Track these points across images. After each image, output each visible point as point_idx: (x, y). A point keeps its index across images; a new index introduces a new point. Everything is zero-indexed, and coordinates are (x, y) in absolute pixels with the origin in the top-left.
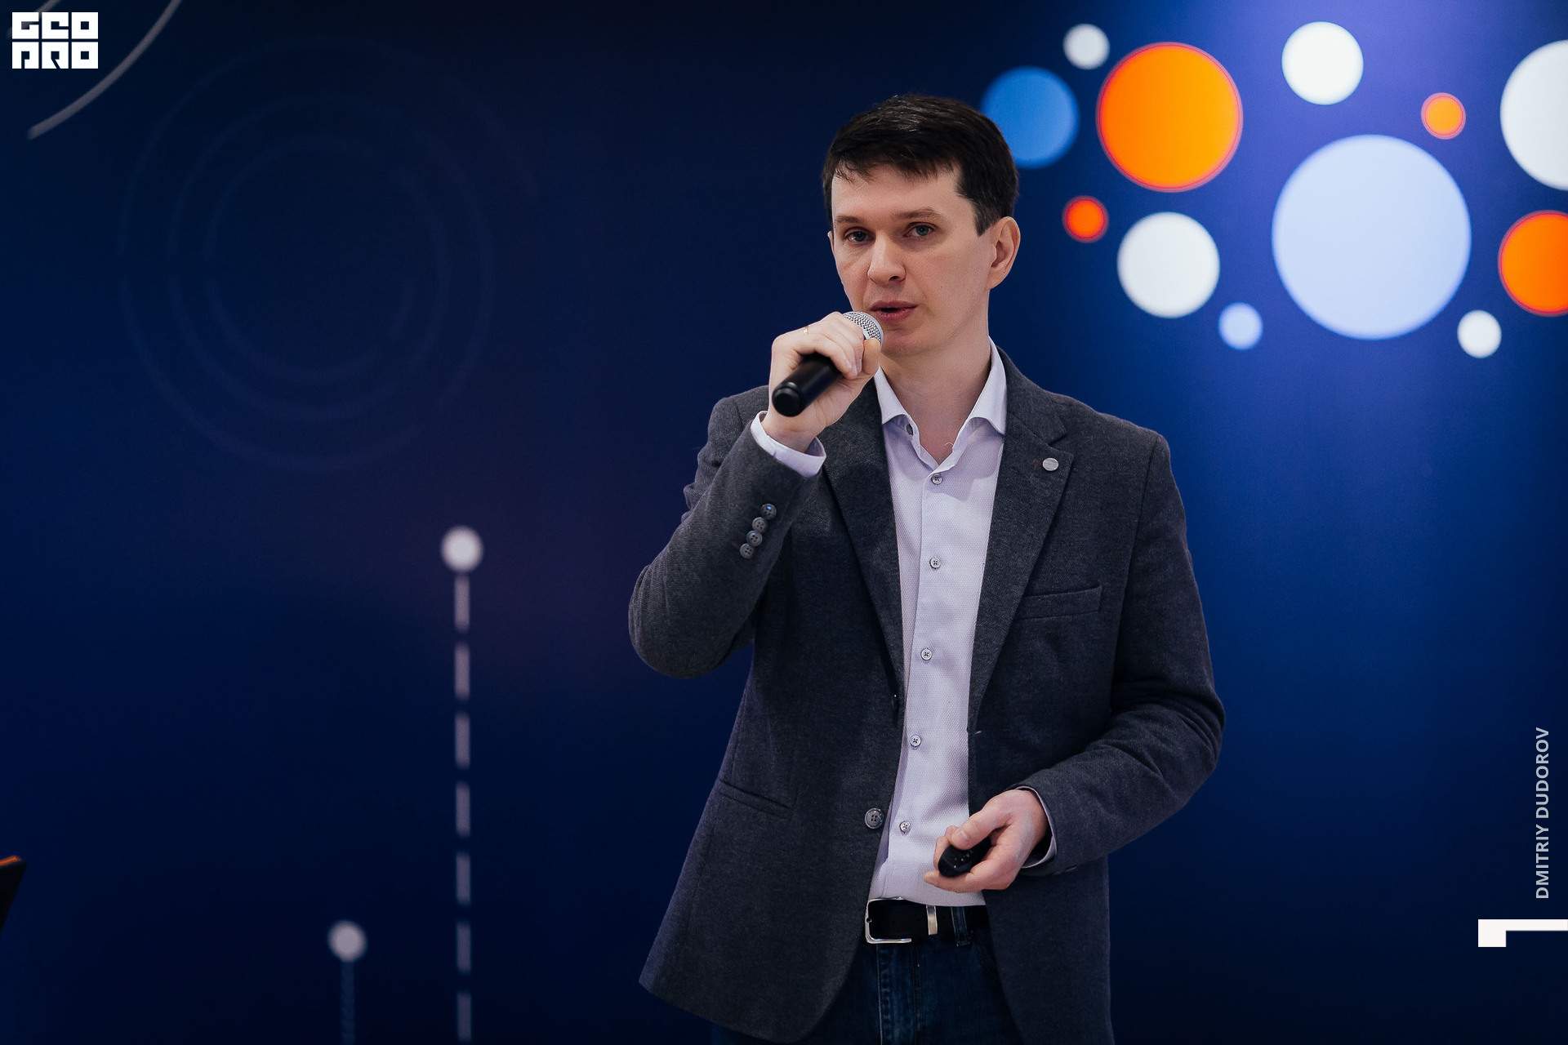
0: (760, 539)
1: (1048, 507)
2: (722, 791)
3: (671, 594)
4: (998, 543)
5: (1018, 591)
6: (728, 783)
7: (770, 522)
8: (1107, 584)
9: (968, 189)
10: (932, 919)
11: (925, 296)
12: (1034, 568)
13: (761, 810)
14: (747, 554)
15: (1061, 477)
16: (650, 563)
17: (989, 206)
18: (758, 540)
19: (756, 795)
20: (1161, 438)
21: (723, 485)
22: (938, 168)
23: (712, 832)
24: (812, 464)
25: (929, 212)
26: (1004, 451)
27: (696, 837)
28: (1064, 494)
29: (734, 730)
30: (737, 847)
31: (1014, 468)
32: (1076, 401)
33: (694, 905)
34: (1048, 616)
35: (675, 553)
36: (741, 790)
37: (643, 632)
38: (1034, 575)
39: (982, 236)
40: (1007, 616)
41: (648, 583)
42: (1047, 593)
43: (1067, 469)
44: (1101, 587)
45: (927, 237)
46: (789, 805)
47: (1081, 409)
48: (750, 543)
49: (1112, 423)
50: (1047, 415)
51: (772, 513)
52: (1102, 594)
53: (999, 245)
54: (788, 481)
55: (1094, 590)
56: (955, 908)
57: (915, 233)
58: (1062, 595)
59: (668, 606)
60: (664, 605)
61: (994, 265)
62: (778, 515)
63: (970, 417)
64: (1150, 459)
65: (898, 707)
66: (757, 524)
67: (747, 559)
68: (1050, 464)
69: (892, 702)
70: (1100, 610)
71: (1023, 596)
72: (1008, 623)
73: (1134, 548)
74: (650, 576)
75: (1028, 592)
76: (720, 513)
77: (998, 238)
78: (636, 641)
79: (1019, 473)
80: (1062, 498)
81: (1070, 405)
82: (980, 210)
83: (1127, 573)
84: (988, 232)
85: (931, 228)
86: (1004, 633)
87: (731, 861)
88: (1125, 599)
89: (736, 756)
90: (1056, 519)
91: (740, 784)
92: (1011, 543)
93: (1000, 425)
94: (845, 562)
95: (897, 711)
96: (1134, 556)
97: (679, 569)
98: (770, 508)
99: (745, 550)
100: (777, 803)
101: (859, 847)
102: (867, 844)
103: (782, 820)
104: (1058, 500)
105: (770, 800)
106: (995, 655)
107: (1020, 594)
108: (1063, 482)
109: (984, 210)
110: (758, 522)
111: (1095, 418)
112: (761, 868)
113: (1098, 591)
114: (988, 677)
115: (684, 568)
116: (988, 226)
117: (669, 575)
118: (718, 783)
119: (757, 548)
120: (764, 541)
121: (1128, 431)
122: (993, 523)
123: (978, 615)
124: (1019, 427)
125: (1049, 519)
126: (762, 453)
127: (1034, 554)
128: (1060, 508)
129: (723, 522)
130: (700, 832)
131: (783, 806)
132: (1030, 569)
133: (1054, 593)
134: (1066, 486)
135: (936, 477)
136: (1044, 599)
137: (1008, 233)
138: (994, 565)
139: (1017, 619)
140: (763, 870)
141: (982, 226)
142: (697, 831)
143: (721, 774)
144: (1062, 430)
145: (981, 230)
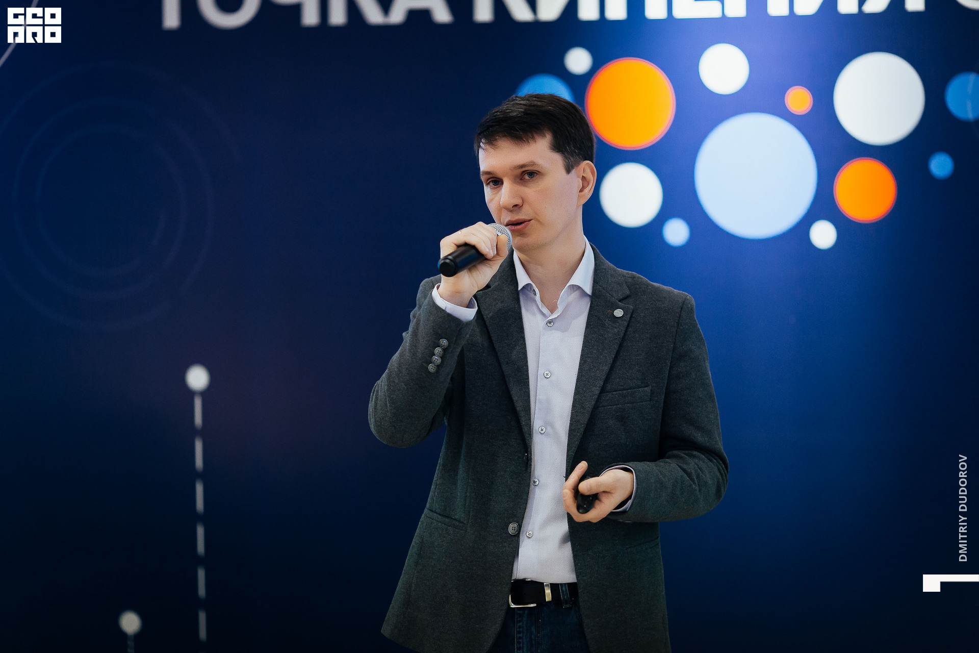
0: (439, 361)
1: (615, 339)
2: (428, 515)
3: (389, 397)
4: (585, 362)
5: (597, 391)
6: (431, 510)
7: (445, 350)
8: (654, 384)
9: (557, 147)
10: (548, 591)
11: (536, 214)
12: (607, 377)
13: (450, 526)
14: (432, 370)
15: (625, 320)
16: (379, 379)
17: (572, 156)
18: (438, 361)
19: (447, 517)
20: (689, 296)
21: (417, 329)
22: (536, 136)
23: (423, 539)
24: (469, 314)
25: (533, 164)
26: (590, 306)
27: (413, 543)
28: (626, 331)
29: (435, 479)
30: (437, 549)
31: (596, 316)
32: (638, 275)
33: (413, 585)
34: (616, 405)
35: (391, 372)
36: (440, 514)
37: (376, 421)
38: (607, 380)
39: (570, 174)
40: (589, 406)
41: (377, 392)
42: (615, 391)
43: (629, 316)
44: (650, 387)
45: (534, 178)
46: (465, 522)
47: (640, 280)
48: (434, 363)
49: (659, 288)
50: (619, 284)
51: (445, 344)
52: (651, 391)
53: (584, 178)
54: (454, 324)
55: (646, 389)
56: (561, 584)
57: (527, 177)
58: (625, 392)
59: (388, 405)
60: (386, 405)
61: (581, 191)
62: (449, 346)
63: (568, 285)
64: (682, 309)
65: (528, 461)
66: (437, 351)
67: (433, 373)
68: (619, 313)
69: (525, 458)
70: (651, 400)
71: (600, 393)
72: (590, 410)
73: (671, 362)
74: (378, 387)
75: (603, 390)
76: (415, 346)
77: (582, 174)
78: (372, 426)
79: (599, 319)
80: (625, 334)
81: (633, 277)
82: (567, 159)
83: (667, 377)
84: (573, 172)
85: (536, 173)
86: (587, 416)
87: (434, 557)
88: (665, 393)
89: (436, 494)
90: (621, 346)
91: (438, 511)
92: (593, 362)
93: (588, 290)
94: (496, 374)
95: (527, 463)
96: (671, 367)
97: (394, 382)
98: (444, 342)
99: (431, 368)
100: (459, 521)
101: (505, 547)
102: (510, 544)
103: (461, 531)
104: (622, 335)
105: (455, 520)
106: (582, 430)
107: (597, 392)
108: (626, 323)
109: (570, 158)
110: (438, 350)
111: (648, 285)
112: (451, 561)
113: (648, 389)
114: (577, 443)
115: (396, 381)
116: (573, 168)
117: (388, 386)
118: (426, 511)
119: (438, 366)
120: (442, 362)
121: (668, 292)
122: (583, 350)
123: (572, 406)
124: (600, 291)
125: (616, 347)
126: (438, 308)
127: (606, 368)
128: (623, 339)
129: (417, 352)
130: (415, 540)
131: (462, 523)
132: (604, 377)
133: (620, 390)
134: (628, 326)
135: (550, 322)
136: (613, 394)
137: (588, 170)
138: (582, 375)
139: (596, 407)
140: (452, 562)
141: (569, 168)
142: (414, 540)
143: (428, 505)
144: (628, 292)
145: (568, 170)
